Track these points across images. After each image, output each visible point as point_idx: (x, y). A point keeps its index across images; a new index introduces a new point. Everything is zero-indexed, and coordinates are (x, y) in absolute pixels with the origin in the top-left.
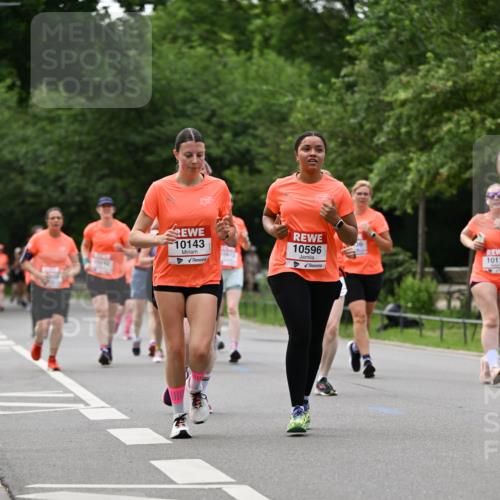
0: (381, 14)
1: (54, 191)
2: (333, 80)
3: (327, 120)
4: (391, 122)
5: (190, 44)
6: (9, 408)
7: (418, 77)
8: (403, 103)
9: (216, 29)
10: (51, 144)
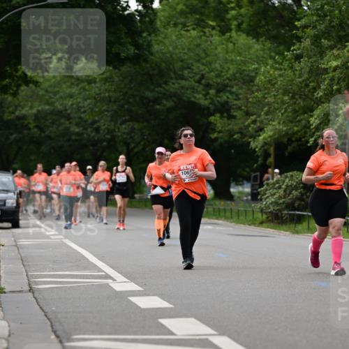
0: (319, 7)
1: (92, 132)
2: (286, 53)
3: (281, 81)
4: (326, 83)
5: (186, 29)
6: (60, 283)
7: (345, 51)
8: (335, 69)
9: (204, 18)
10: (89, 98)
